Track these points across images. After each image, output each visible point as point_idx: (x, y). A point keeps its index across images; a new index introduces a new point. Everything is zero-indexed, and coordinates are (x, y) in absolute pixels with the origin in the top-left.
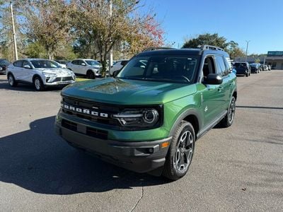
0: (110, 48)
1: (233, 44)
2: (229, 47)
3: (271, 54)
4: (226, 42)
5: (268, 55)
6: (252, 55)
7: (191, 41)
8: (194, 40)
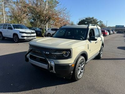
0: (46, 23)
1: (101, 22)
2: (99, 23)
3: (117, 27)
4: (98, 21)
5: (116, 27)
6: (109, 27)
7: (82, 20)
8: (83, 20)
